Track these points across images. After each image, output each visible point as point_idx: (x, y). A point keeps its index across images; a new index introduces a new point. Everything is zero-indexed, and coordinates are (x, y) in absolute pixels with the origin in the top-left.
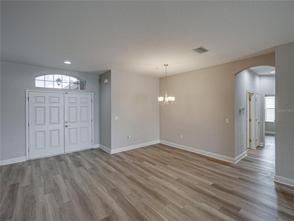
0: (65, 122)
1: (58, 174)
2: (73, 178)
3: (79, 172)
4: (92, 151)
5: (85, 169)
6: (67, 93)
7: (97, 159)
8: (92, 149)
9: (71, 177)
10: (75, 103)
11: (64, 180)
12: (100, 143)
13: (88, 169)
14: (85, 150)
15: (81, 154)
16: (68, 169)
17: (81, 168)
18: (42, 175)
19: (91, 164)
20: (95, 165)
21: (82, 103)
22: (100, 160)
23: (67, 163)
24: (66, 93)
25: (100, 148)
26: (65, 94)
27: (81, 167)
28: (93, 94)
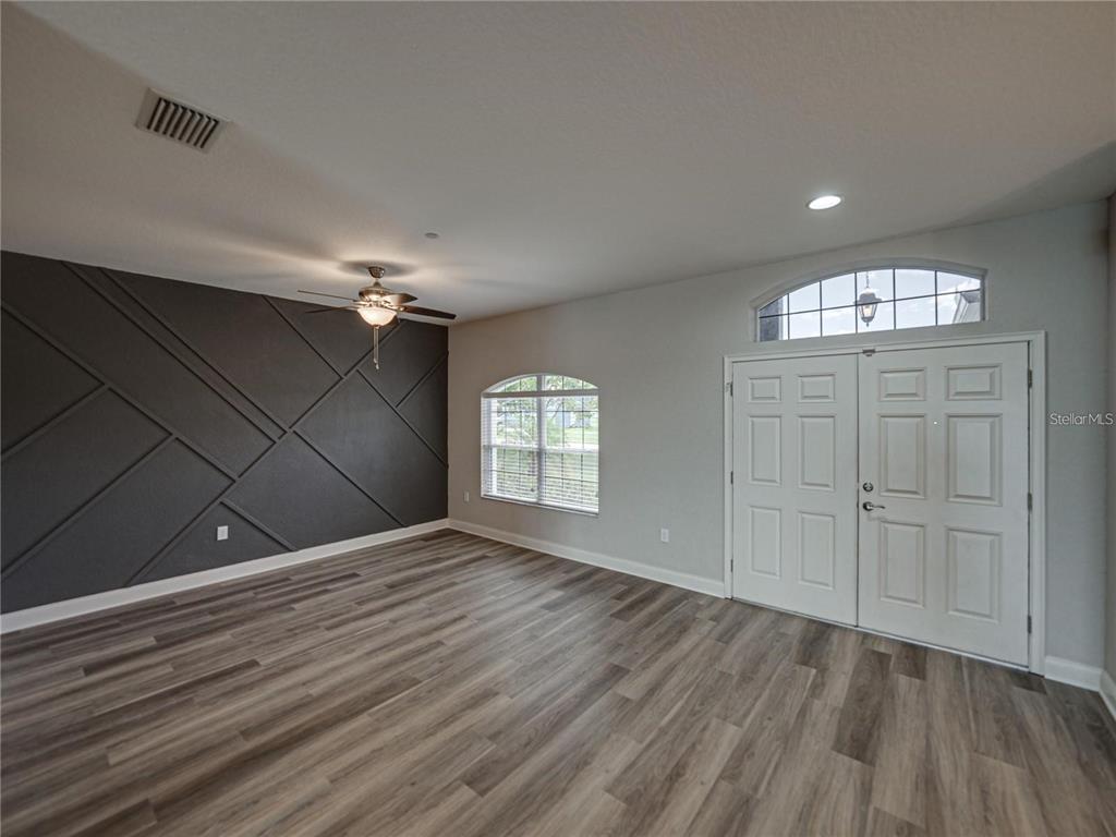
0: (861, 488)
1: (735, 724)
2: (758, 801)
3: (815, 793)
4: (1018, 692)
5: (866, 792)
6: (873, 351)
7: (1008, 778)
8: (1029, 681)
9: (756, 789)
10: (915, 395)
11: (721, 777)
12: (1106, 668)
13: (877, 811)
14: (970, 660)
15: (930, 674)
16: (791, 727)
17: (850, 771)
18: (697, 687)
19: (928, 781)
20: (947, 812)
21: (958, 394)
22: (1022, 806)
23: (817, 688)
24: (865, 352)
25: (1096, 695)
26: (864, 356)
27: (856, 763)
28: (1038, 339)
